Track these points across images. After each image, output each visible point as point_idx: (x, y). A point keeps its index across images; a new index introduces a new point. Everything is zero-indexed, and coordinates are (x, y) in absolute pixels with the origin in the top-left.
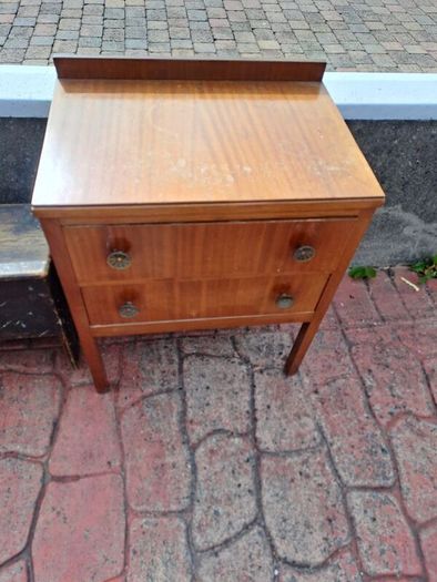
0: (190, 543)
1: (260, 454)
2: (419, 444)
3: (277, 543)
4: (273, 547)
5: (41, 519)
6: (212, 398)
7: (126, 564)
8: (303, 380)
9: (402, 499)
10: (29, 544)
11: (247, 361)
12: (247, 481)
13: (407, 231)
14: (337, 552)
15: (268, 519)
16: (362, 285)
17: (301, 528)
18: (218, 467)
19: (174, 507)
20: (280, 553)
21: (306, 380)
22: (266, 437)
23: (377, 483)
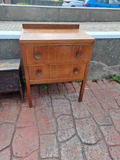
0: (57, 141)
1: (74, 119)
2: (117, 115)
3: (82, 139)
4: (81, 140)
5: (14, 137)
6: (60, 107)
7: (39, 146)
8: (84, 103)
9: (115, 127)
10: (11, 144)
11: (69, 100)
12: (72, 125)
13: (104, 69)
14: (99, 140)
15: (79, 134)
16: (96, 83)
17: (88, 135)
18: (63, 122)
19: (52, 132)
20: (83, 141)
21: (85, 103)
22: (76, 115)
23: (107, 124)
